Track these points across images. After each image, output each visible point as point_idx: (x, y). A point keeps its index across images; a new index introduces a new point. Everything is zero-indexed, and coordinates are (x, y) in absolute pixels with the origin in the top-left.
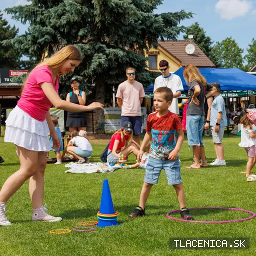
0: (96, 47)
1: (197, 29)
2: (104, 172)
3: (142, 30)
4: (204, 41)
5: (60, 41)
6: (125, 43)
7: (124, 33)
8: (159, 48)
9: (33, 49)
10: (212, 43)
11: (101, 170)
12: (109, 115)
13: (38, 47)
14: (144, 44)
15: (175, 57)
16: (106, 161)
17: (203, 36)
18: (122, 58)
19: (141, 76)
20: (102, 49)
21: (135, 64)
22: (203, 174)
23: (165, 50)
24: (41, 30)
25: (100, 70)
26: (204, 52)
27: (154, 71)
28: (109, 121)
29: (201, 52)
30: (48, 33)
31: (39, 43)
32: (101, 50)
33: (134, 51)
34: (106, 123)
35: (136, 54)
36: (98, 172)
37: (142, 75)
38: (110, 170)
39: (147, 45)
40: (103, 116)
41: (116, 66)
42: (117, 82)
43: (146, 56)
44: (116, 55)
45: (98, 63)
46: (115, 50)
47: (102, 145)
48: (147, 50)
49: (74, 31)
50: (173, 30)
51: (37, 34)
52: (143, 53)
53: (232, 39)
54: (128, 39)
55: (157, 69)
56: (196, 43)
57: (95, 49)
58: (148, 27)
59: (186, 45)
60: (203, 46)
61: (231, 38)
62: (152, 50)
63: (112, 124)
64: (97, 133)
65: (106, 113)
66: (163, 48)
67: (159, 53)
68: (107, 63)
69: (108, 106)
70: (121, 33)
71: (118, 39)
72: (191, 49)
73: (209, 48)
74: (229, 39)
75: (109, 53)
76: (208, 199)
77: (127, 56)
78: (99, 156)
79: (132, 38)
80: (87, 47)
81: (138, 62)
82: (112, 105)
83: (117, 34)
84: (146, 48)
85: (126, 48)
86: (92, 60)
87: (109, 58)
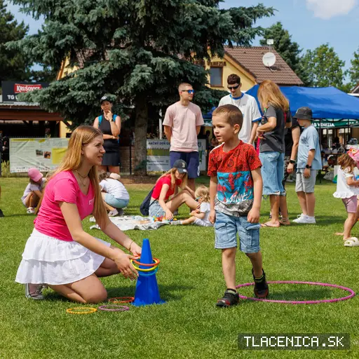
0: (139, 55)
1: (280, 32)
2: (144, 229)
3: (203, 31)
4: (289, 49)
5: (87, 44)
6: (178, 49)
7: (176, 35)
8: (226, 57)
9: (48, 55)
10: (300, 51)
11: (140, 226)
12: (153, 149)
13: (55, 52)
14: (205, 50)
15: (248, 71)
16: (148, 214)
17: (288, 42)
18: (173, 71)
19: (199, 96)
20: (146, 58)
21: (191, 78)
22: (283, 235)
23: (234, 60)
24: (60, 28)
25: (142, 87)
26: (288, 64)
27: (217, 89)
28: (153, 158)
29: (285, 64)
30: (70, 33)
31: (58, 47)
32: (145, 60)
33: (191, 61)
34: (148, 161)
35: (193, 64)
36: (136, 229)
37: (201, 94)
38: (152, 226)
39: (209, 52)
40: (145, 151)
41: (164, 82)
42: (166, 104)
43: (208, 67)
44: (165, 66)
45: (140, 78)
46: (164, 60)
47: (143, 192)
48: (209, 60)
49: (107, 31)
50: (245, 32)
51: (55, 33)
52: (202, 63)
53: (329, 47)
54: (182, 43)
55: (222, 87)
56: (278, 51)
57: (136, 58)
58: (211, 28)
59: (263, 54)
60: (288, 56)
61: (327, 45)
62: (216, 59)
63: (157, 163)
64: (136, 175)
65: (149, 146)
66: (231, 57)
67: (225, 64)
68: (153, 77)
69: (152, 138)
70: (173, 35)
71: (168, 43)
72: (270, 59)
73: (296, 59)
74: (325, 46)
75: (156, 63)
76: (288, 270)
77: (181, 68)
78: (137, 207)
79: (187, 42)
80: (125, 53)
81: (196, 76)
82: (157, 135)
83: (168, 36)
84: (207, 56)
85: (180, 56)
86: (132, 74)
87: (156, 70)
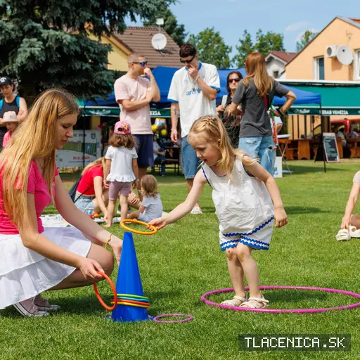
0: (26, 28)
7: (71, 5)
14: (103, 24)
18: (68, 47)
19: (99, 77)
20: (35, 31)
21: (89, 56)
25: (31, 66)
32: (33, 33)
37: (101, 75)
41: (57, 61)
44: (59, 41)
45: (28, 54)
46: (57, 33)
54: (78, 14)
57: (24, 31)
68: (44, 54)
70: (67, 5)
71: (61, 14)
75: (48, 38)
77: (77, 43)
79: (84, 13)
80: (10, 26)
81: (94, 53)
83: (61, 6)
84: (106, 31)
86: (19, 50)
87: (47, 45)
